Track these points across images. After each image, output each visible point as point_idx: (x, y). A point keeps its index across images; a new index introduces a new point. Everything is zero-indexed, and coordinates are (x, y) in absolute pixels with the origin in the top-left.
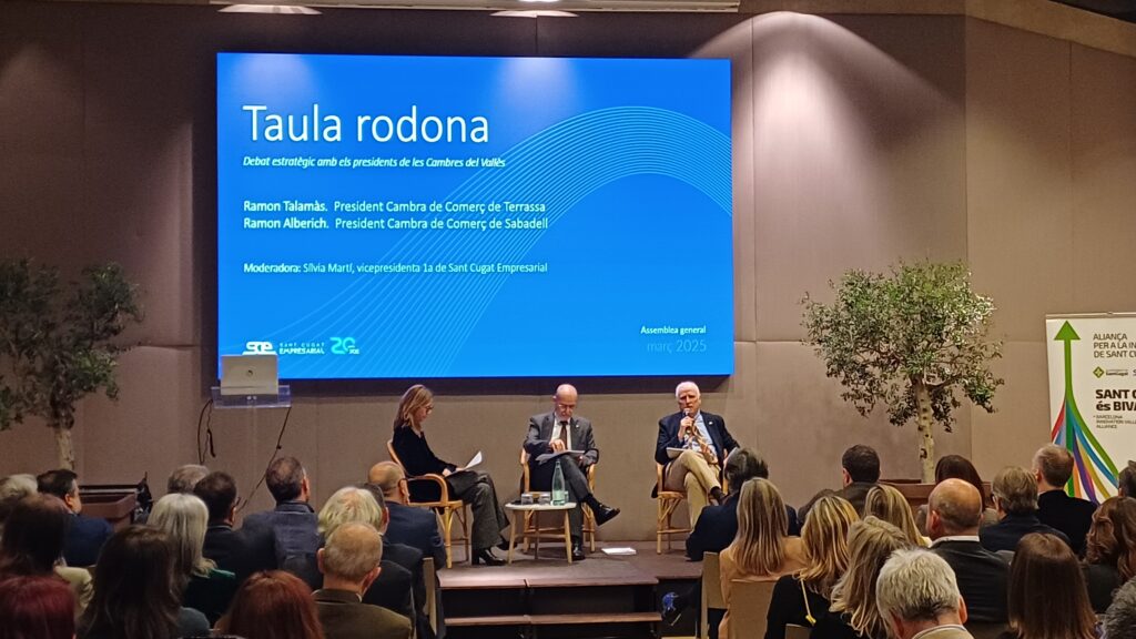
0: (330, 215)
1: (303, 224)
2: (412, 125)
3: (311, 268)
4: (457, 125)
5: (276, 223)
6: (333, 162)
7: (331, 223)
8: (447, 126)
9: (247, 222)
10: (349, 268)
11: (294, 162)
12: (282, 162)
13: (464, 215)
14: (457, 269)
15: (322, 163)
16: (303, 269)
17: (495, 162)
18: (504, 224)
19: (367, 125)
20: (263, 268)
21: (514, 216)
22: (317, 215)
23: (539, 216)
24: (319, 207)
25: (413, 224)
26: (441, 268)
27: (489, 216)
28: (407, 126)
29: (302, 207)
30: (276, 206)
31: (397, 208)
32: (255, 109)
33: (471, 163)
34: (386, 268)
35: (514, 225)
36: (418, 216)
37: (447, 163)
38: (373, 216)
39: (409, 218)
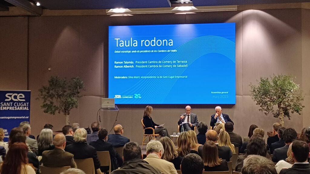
0: (135, 65)
1: (128, 67)
2: (155, 42)
3: (130, 77)
4: (165, 42)
5: (122, 67)
6: (135, 52)
8: (163, 42)
9: (115, 66)
10: (139, 77)
11: (126, 52)
12: (123, 52)
13: (167, 64)
14: (165, 77)
15: (133, 52)
16: (128, 77)
17: (175, 51)
18: (177, 66)
19: (144, 42)
20: (119, 77)
21: (179, 64)
22: (131, 65)
23: (185, 64)
24: (132, 63)
25: (154, 66)
26: (161, 77)
27: (173, 64)
28: (153, 42)
29: (128, 63)
30: (122, 62)
31: (150, 63)
32: (117, 39)
33: (168, 51)
34: (148, 77)
35: (179, 66)
36: (156, 64)
37: (163, 51)
38: (145, 64)
39: (153, 64)
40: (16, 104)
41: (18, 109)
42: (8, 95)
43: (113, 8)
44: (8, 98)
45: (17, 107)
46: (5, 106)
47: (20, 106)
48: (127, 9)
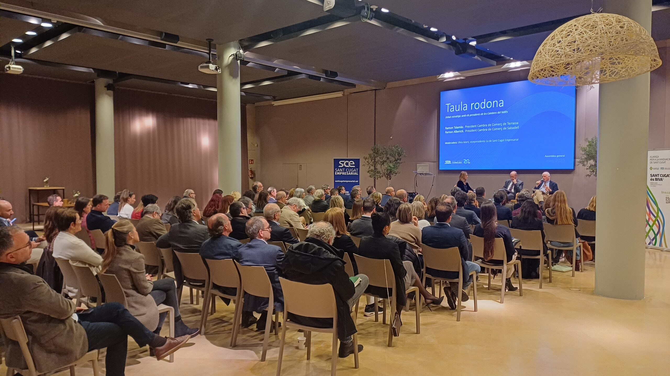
0: (464, 129)
1: (458, 132)
2: (485, 104)
3: (460, 142)
4: (495, 103)
5: (452, 132)
6: (465, 116)
7: (464, 131)
8: (493, 103)
9: (446, 132)
10: (468, 142)
11: (456, 117)
12: (453, 117)
13: (497, 127)
14: (495, 141)
15: (462, 116)
16: (458, 143)
17: (505, 112)
18: (507, 128)
19: (473, 105)
20: (449, 143)
21: (510, 126)
22: (461, 129)
23: (517, 126)
24: (462, 127)
25: (484, 130)
26: (490, 141)
27: (503, 126)
28: (483, 104)
29: (458, 128)
30: (452, 128)
31: (480, 126)
32: (448, 104)
33: (499, 113)
34: (477, 142)
35: (510, 129)
36: (485, 128)
37: (493, 113)
38: (473, 128)
39: (483, 128)
40: (348, 170)
41: (350, 174)
42: (341, 163)
43: (444, 73)
44: (341, 165)
45: (349, 172)
46: (338, 172)
47: (351, 172)
48: (457, 72)
